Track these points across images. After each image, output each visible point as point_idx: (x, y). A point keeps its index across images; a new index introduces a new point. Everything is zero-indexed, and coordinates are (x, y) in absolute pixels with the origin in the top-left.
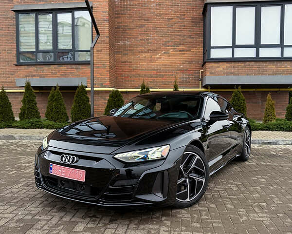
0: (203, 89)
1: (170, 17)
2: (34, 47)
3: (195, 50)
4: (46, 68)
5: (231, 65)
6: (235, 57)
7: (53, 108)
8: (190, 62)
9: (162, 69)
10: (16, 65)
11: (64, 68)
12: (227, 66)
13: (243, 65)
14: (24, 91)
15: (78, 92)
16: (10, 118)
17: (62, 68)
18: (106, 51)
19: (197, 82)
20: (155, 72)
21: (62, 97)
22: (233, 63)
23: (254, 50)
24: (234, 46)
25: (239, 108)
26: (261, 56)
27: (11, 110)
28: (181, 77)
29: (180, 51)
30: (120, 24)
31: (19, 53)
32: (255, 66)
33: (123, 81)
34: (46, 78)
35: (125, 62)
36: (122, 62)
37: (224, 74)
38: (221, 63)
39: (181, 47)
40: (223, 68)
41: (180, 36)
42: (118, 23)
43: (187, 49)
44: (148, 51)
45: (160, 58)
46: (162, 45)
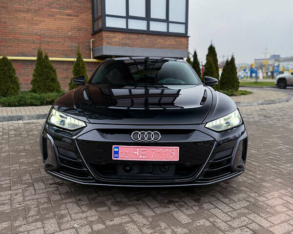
0: (95, 60)
3: (83, 16)
5: (126, 36)
6: (129, 28)
8: (79, 29)
9: (47, 34)
12: (122, 37)
13: (136, 37)
19: (87, 52)
20: (39, 37)
23: (145, 22)
24: (128, 17)
26: (151, 29)
28: (70, 45)
29: (68, 15)
32: (147, 39)
37: (120, 45)
39: (68, 11)
40: (119, 39)
43: (75, 14)
44: (28, 11)
45: (43, 21)
46: (46, 5)
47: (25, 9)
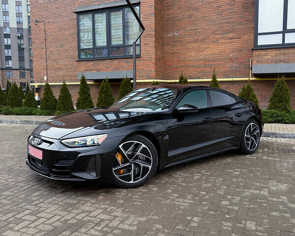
1: (219, 5)
2: (92, 44)
3: (246, 37)
4: (102, 62)
5: (281, 52)
6: (286, 42)
7: (102, 99)
8: (241, 50)
9: (210, 58)
10: (78, 61)
11: (116, 62)
12: (275, 53)
14: (79, 83)
15: (123, 84)
16: (70, 107)
17: (114, 62)
18: (153, 44)
19: (248, 71)
20: (203, 62)
21: (111, 89)
22: (283, 50)
24: (285, 31)
25: (281, 99)
27: (71, 100)
28: (231, 66)
29: (230, 39)
30: (170, 16)
31: (80, 50)
33: (172, 72)
34: (102, 72)
35: (173, 53)
36: (171, 54)
37: (272, 62)
38: (268, 50)
39: (230, 35)
40: (272, 56)
41: (229, 23)
42: (167, 15)
43: (237, 36)
44: (196, 41)
45: (208, 48)
46: (211, 34)
47: (194, 40)
